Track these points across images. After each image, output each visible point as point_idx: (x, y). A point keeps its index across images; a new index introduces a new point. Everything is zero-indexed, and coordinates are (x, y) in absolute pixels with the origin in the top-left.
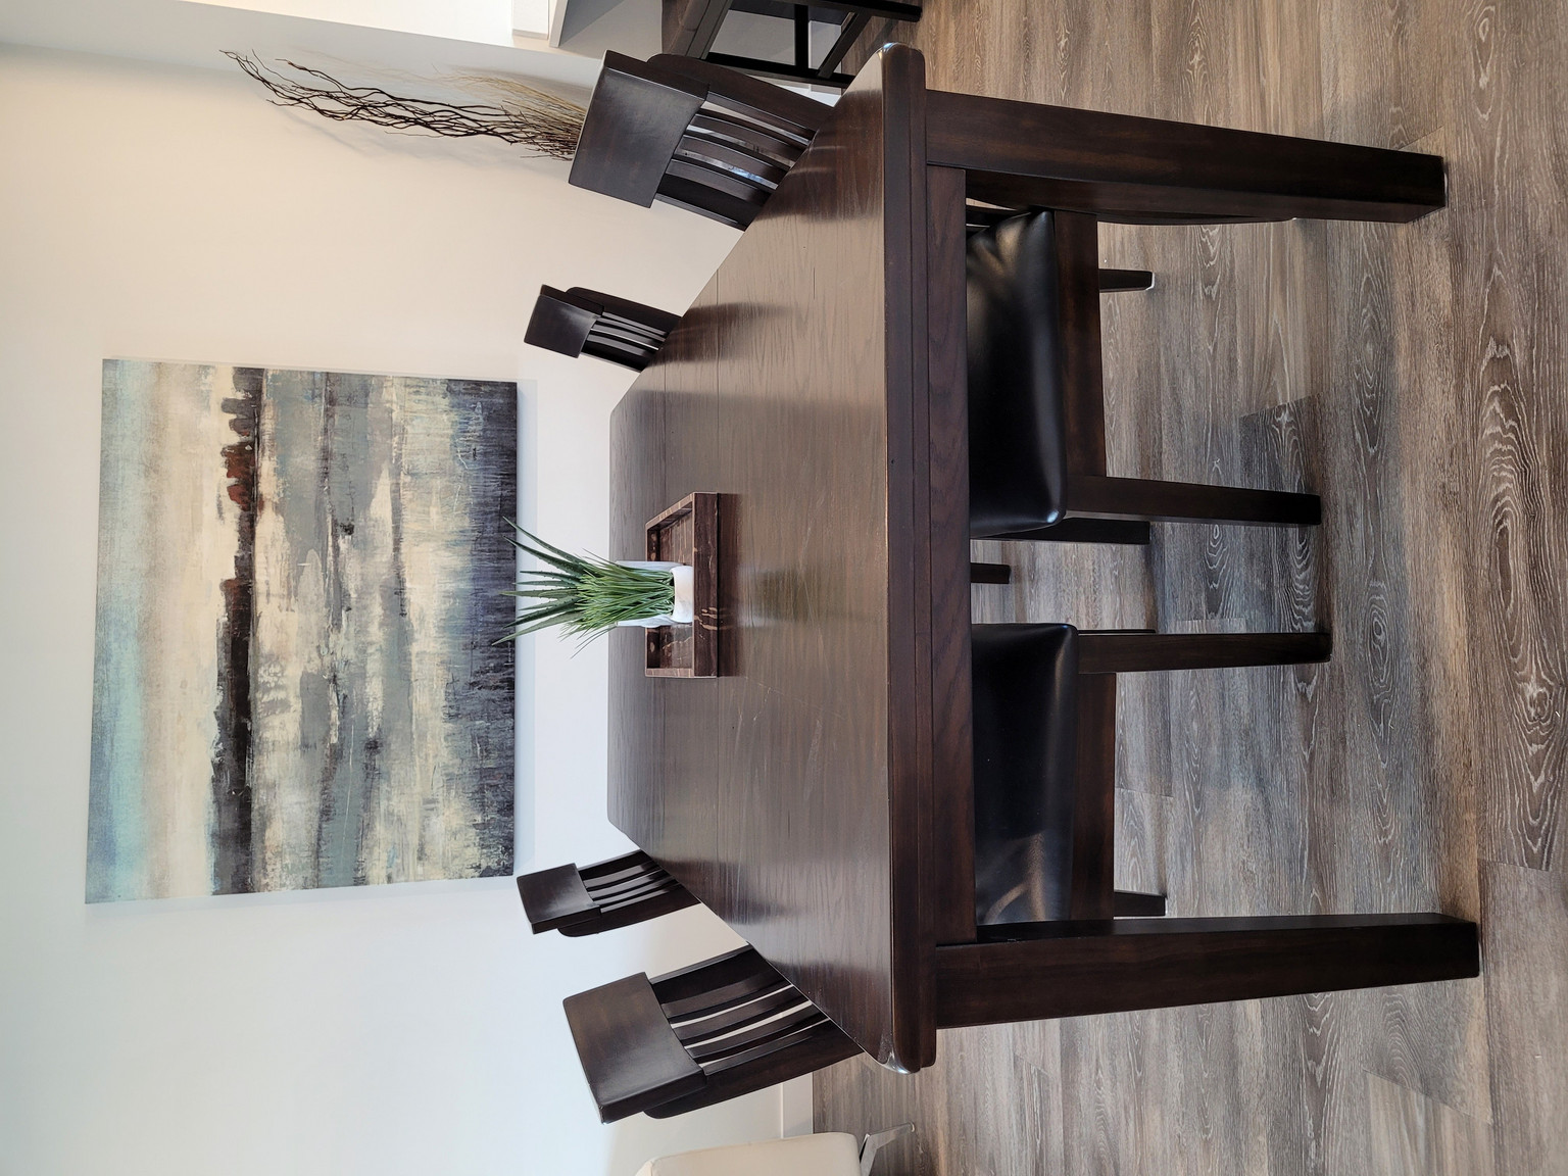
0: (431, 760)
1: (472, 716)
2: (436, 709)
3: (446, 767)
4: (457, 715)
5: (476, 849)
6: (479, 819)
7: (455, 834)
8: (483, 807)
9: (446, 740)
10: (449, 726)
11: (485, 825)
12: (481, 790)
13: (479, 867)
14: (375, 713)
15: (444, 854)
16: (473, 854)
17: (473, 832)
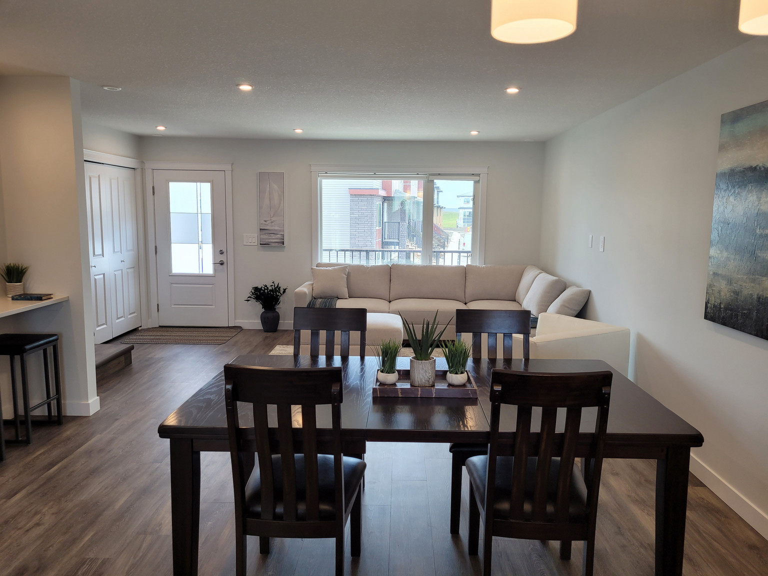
0: (744, 284)
1: (758, 311)
2: (763, 291)
3: (741, 292)
4: (759, 301)
5: (713, 302)
6: (722, 306)
7: (719, 292)
8: (726, 309)
9: (751, 294)
10: (755, 296)
11: (720, 308)
12: (731, 310)
13: (708, 303)
14: (765, 255)
15: (714, 286)
16: (712, 301)
17: (719, 301)
